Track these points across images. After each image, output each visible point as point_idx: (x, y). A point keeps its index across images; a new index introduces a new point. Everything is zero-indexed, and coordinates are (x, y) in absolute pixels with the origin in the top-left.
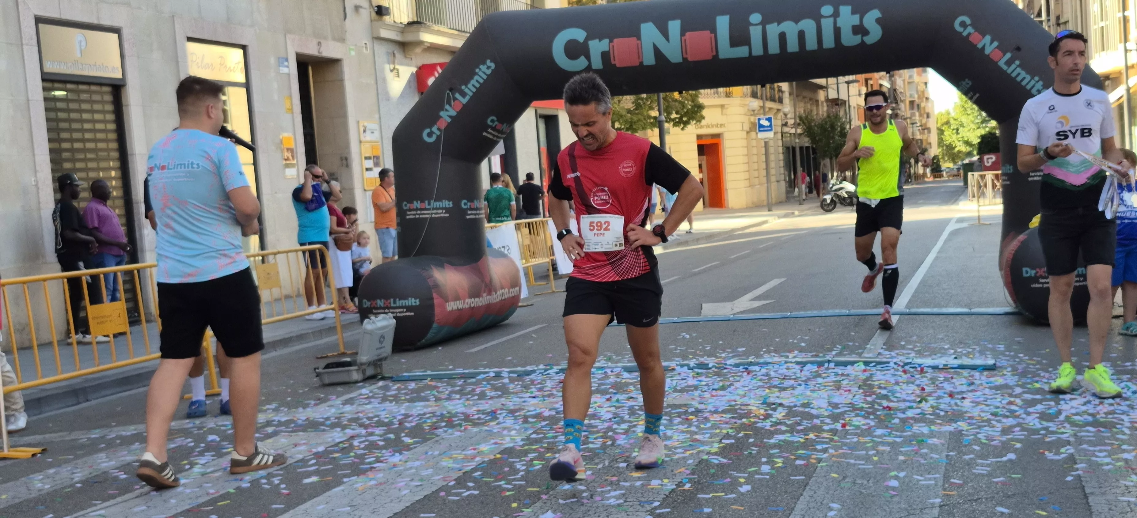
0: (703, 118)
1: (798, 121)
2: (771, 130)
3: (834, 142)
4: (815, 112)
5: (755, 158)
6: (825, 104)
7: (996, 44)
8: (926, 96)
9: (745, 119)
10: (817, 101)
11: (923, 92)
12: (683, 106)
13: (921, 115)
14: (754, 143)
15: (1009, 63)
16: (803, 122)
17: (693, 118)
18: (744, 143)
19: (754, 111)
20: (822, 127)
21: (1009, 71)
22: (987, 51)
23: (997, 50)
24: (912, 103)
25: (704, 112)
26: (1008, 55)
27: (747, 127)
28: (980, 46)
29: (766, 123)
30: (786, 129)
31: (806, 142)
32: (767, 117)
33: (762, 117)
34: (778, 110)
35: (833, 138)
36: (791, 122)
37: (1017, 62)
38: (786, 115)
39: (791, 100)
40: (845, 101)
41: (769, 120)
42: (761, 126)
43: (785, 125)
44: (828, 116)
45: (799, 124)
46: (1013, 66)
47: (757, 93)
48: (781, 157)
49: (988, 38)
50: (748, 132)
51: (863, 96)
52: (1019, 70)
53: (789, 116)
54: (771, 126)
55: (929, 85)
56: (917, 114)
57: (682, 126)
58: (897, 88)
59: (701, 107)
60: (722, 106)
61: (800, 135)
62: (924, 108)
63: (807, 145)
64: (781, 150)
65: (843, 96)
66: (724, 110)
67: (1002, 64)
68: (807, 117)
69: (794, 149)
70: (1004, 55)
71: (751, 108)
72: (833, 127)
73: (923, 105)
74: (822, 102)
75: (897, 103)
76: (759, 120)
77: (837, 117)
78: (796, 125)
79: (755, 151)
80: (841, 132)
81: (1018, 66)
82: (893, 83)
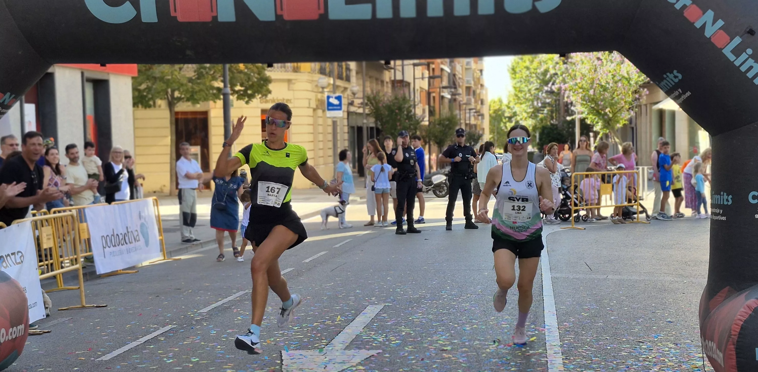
0: (270, 92)
1: (366, 101)
2: (340, 109)
3: (400, 125)
4: (381, 94)
5: (321, 137)
6: (390, 85)
7: (720, 23)
8: (481, 83)
9: (312, 96)
10: (382, 82)
11: (479, 79)
12: (249, 78)
13: (476, 102)
14: (320, 121)
15: (737, 52)
16: (371, 103)
17: (259, 92)
18: (311, 121)
19: (323, 88)
20: (389, 108)
21: (737, 63)
22: (708, 33)
23: (721, 31)
24: (468, 88)
25: (271, 87)
26: (737, 40)
27: (313, 105)
28: (698, 25)
29: (336, 102)
30: (352, 109)
31: (371, 122)
32: (337, 94)
33: (331, 95)
34: (346, 89)
35: (399, 120)
36: (357, 102)
37: (749, 51)
38: (354, 94)
39: (357, 79)
40: (409, 84)
41: (339, 98)
42: (330, 104)
43: (351, 104)
44: (396, 98)
45: (367, 104)
46: (744, 56)
47: (325, 69)
48: (346, 136)
49: (710, 14)
50: (314, 110)
51: (427, 80)
52: (751, 62)
53: (356, 96)
54: (340, 105)
55: (484, 73)
56: (473, 100)
57: (247, 99)
58: (457, 73)
59: (267, 81)
60: (289, 81)
61: (368, 115)
62: (479, 94)
63: (373, 125)
64: (346, 129)
65: (409, 78)
66: (291, 86)
67: (727, 52)
68: (374, 98)
69: (360, 129)
70: (732, 40)
71: (320, 85)
72: (400, 109)
73: (478, 91)
74: (387, 83)
75: (455, 88)
76: (328, 97)
77: (404, 99)
78: (363, 105)
79: (320, 129)
80: (407, 115)
81: (750, 56)
82: (453, 68)
